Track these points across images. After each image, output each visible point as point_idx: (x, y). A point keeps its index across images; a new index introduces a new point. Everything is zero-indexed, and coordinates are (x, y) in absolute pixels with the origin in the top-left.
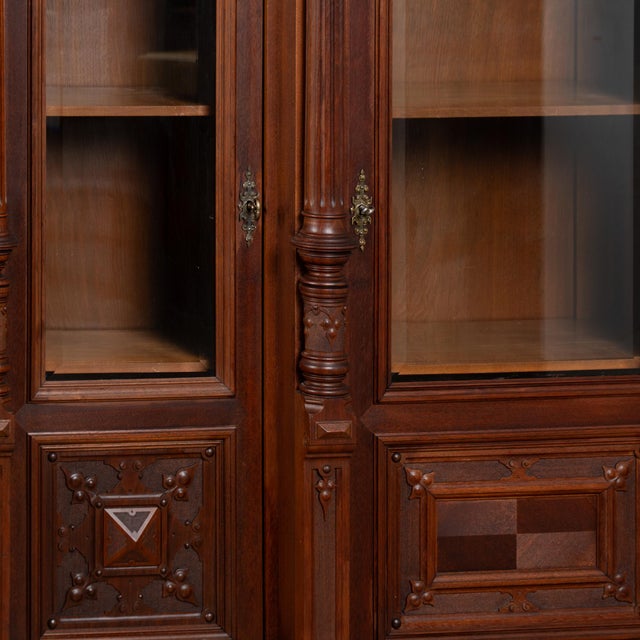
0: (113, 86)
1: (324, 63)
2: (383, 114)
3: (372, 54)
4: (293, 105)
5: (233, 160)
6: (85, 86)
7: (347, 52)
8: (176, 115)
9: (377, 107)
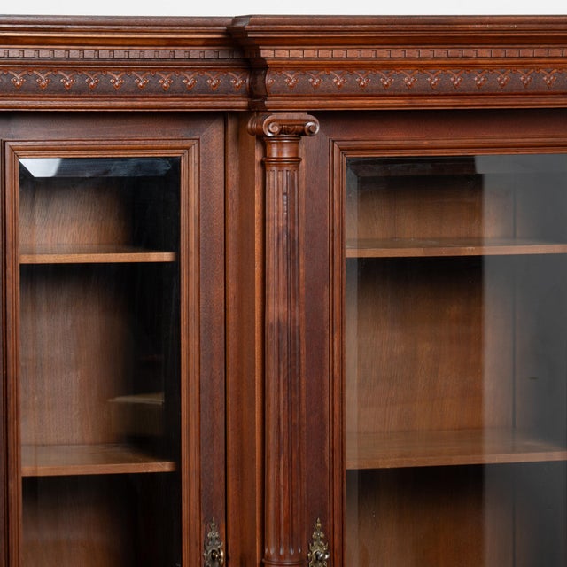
0: (84, 444)
1: (282, 422)
2: (337, 465)
3: (327, 410)
4: (254, 460)
5: (198, 512)
6: (58, 445)
7: (304, 410)
8: (145, 471)
9: (332, 461)
